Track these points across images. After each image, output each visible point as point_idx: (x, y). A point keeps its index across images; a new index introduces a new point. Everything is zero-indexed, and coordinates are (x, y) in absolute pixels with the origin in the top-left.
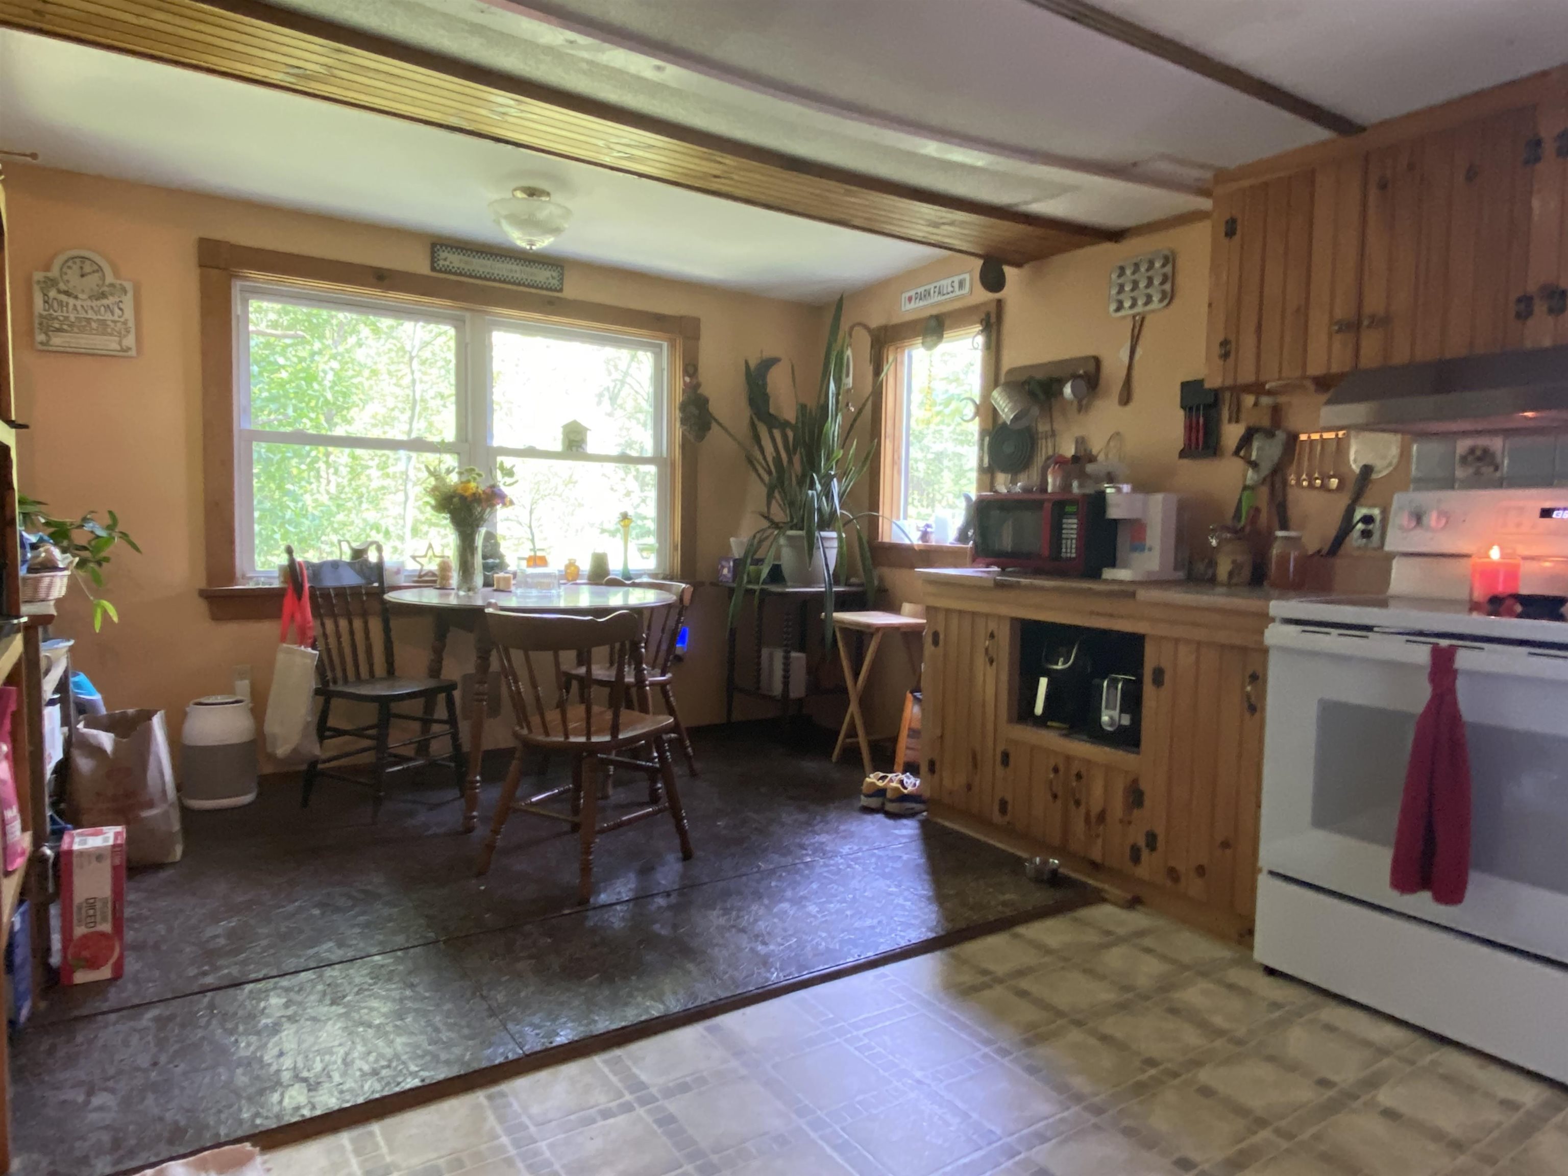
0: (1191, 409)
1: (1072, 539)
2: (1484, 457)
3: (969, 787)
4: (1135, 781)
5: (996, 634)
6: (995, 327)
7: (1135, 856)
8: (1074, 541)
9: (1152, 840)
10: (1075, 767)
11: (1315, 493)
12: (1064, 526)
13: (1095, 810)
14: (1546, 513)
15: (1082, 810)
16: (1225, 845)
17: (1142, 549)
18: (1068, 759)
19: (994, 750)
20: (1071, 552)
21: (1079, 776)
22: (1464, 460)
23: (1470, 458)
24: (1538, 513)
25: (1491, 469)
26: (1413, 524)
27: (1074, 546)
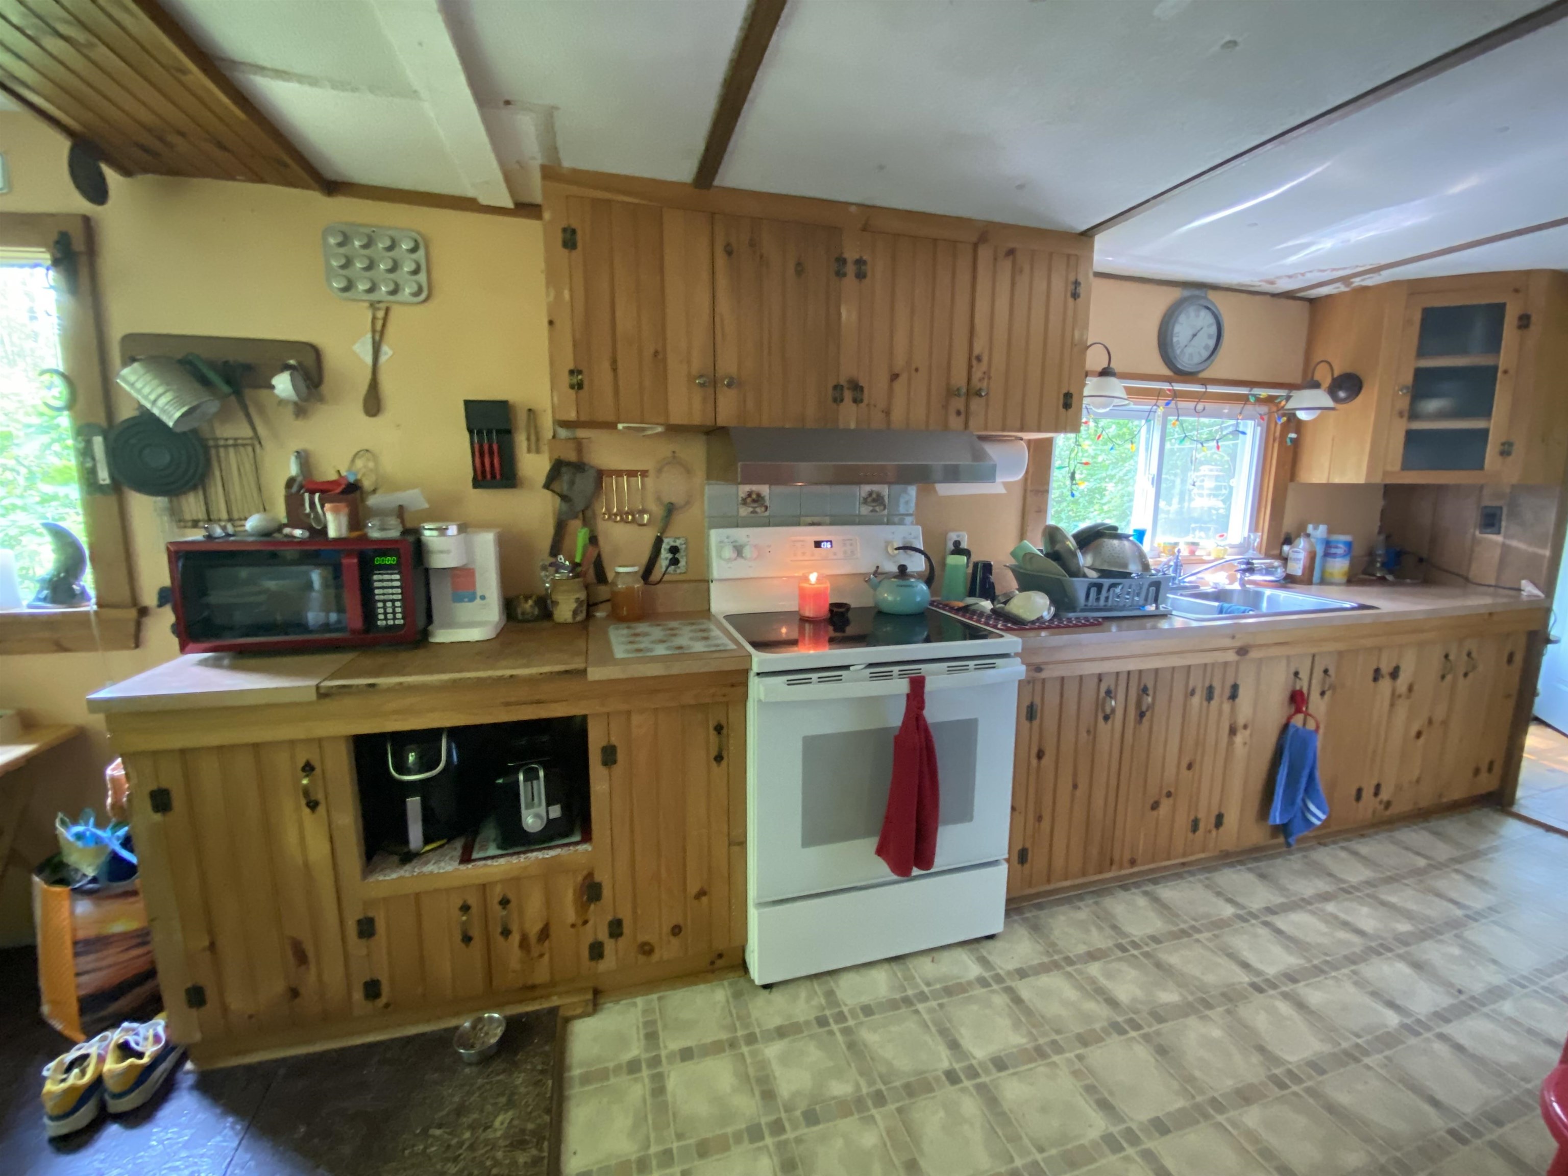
0: (480, 433)
1: (393, 601)
2: (758, 499)
3: (294, 993)
4: (590, 875)
5: (316, 763)
6: (84, 259)
7: (597, 951)
8: (398, 604)
9: (616, 928)
10: (497, 893)
11: (628, 527)
12: (376, 584)
13: (534, 929)
14: (818, 544)
15: (516, 938)
16: (702, 893)
17: (472, 599)
18: (483, 888)
19: (342, 922)
20: (394, 619)
21: (505, 902)
22: (744, 502)
23: (749, 500)
24: (813, 544)
25: (763, 509)
26: (734, 555)
27: (398, 610)
